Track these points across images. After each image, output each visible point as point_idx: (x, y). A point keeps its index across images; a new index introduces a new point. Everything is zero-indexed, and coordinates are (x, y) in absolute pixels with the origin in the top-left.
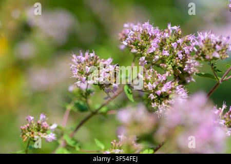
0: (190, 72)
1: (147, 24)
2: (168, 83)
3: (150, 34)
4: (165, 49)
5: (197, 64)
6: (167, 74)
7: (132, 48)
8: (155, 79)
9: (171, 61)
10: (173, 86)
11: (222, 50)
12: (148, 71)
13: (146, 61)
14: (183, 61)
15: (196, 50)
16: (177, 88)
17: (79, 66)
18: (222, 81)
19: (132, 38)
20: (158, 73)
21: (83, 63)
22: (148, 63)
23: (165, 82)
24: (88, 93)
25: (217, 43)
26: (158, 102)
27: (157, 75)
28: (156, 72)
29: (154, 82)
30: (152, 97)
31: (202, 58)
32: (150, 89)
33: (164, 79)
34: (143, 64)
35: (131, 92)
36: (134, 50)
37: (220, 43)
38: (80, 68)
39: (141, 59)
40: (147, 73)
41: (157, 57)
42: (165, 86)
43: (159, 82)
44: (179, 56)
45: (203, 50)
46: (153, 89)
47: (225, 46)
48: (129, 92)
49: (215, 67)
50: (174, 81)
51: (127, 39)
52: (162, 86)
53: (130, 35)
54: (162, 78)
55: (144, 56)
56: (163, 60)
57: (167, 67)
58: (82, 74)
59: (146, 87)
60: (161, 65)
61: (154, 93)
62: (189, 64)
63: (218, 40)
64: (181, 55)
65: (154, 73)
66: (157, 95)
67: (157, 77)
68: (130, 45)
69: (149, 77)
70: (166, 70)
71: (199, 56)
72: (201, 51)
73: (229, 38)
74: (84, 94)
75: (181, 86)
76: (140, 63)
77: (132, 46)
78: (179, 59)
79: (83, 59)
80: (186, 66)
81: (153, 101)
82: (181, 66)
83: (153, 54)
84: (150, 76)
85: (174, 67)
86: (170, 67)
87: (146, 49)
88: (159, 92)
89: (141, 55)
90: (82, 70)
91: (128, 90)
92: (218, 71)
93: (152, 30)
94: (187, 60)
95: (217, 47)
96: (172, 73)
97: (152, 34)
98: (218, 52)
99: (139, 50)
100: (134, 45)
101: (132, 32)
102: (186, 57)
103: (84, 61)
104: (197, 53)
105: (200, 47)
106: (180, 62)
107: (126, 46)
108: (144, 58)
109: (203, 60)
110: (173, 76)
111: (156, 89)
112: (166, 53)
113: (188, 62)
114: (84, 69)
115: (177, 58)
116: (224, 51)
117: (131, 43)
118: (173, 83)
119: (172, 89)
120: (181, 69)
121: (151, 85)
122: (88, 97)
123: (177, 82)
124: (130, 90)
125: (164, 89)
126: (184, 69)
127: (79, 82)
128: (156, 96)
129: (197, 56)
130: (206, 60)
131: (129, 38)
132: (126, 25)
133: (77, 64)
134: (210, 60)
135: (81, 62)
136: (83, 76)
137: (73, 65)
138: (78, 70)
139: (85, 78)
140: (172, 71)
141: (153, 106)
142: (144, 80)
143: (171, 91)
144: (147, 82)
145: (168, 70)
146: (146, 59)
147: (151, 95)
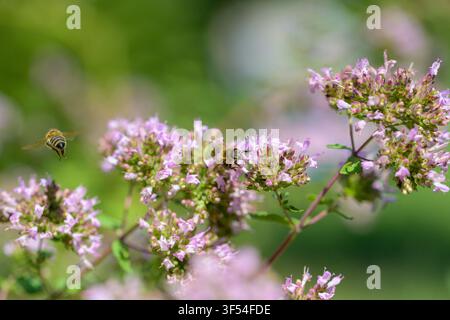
0: (239, 213)
1: (153, 122)
2: (198, 237)
3: (161, 143)
4: (191, 171)
5: (252, 196)
6: (196, 219)
7: (125, 170)
8: (173, 229)
9: (204, 195)
10: (208, 242)
11: (296, 169)
12: (159, 213)
13: (154, 195)
14: (226, 194)
15: (246, 171)
17: (21, 207)
18: (302, 227)
19: (126, 150)
20: (178, 217)
21: (29, 199)
22: (157, 198)
23: (192, 234)
24: (43, 257)
25: (285, 154)
26: (180, 274)
27: (176, 220)
28: (174, 214)
29: (171, 234)
30: (169, 264)
31: (257, 184)
32: (163, 248)
33: (190, 228)
34: (149, 200)
35: (126, 256)
36: (130, 175)
37: (292, 153)
38: (23, 211)
39: (143, 192)
40: (156, 218)
41: (176, 188)
42: (192, 241)
43: (180, 235)
44: (219, 184)
46: (170, 249)
47: (302, 159)
48: (123, 257)
49: (286, 202)
50: (211, 231)
51: (117, 152)
52: (186, 243)
53: (122, 145)
54: (186, 226)
55: (150, 185)
56: (187, 193)
57: (196, 206)
58: (29, 221)
59: (155, 245)
60: (184, 202)
61: (171, 257)
62: (238, 199)
63: (287, 149)
64: (223, 182)
65: (169, 217)
66: (177, 259)
67: (177, 226)
68: (122, 165)
69: (161, 226)
70: (193, 211)
71: (253, 182)
72: (255, 172)
73: (308, 143)
74: (34, 261)
76: (142, 199)
77: (126, 165)
78: (219, 190)
79: (30, 191)
80: (232, 204)
81: (171, 272)
83: (167, 180)
84: (163, 223)
85: (209, 206)
86: (201, 205)
87: (153, 172)
88: (181, 254)
89: (145, 184)
90: (29, 213)
91: (121, 253)
92: (293, 208)
93: (165, 135)
94: (234, 191)
95: (286, 161)
96: (206, 216)
97: (164, 142)
98: (288, 172)
99: (141, 174)
100: (130, 164)
101: (125, 138)
102: (232, 186)
103: (32, 196)
104: (247, 177)
107: (113, 165)
108: (149, 189)
109: (261, 188)
110: (208, 222)
111: (176, 248)
112: (194, 180)
113: (235, 194)
114: (32, 213)
115: (214, 188)
116: (300, 169)
117: (124, 161)
118: (208, 236)
119: (205, 248)
121: (165, 241)
122: (42, 265)
124: (124, 252)
125: (190, 249)
126: (229, 209)
127: (23, 238)
128: (176, 263)
130: (267, 188)
131: (121, 150)
132: (113, 124)
134: (275, 189)
135: (23, 200)
136: (31, 224)
138: (19, 214)
139: (35, 229)
140: (206, 214)
141: (171, 282)
142: (151, 230)
143: (203, 252)
144: (158, 234)
145: (198, 212)
146: (154, 191)
147: (166, 260)
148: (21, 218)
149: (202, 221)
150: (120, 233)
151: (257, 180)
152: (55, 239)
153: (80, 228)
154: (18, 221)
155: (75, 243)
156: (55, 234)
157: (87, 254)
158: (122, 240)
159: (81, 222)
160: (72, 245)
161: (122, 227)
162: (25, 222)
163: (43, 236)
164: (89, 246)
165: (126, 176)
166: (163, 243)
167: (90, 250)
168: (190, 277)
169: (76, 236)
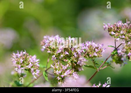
0: (81, 65)
2: (68, 71)
5: (85, 60)
6: (68, 66)
8: (61, 68)
9: (70, 58)
10: (71, 73)
11: (99, 52)
12: (57, 63)
13: (56, 58)
14: (77, 59)
15: (84, 52)
16: (74, 74)
17: (17, 59)
18: (99, 70)
19: (48, 44)
20: (62, 65)
21: (19, 57)
22: (57, 59)
23: (66, 70)
25: (96, 48)
26: (62, 82)
27: (62, 66)
28: (61, 64)
29: (60, 70)
30: (59, 78)
31: (87, 56)
34: (54, 59)
35: (47, 76)
36: (49, 52)
37: (98, 48)
38: (17, 61)
39: (52, 57)
40: (56, 65)
41: (62, 56)
42: (66, 72)
43: (63, 70)
44: (75, 55)
45: (88, 52)
46: (59, 74)
47: (101, 49)
48: (46, 76)
49: (95, 62)
50: (72, 69)
51: (46, 45)
52: (64, 72)
53: (47, 43)
54: (65, 68)
57: (68, 62)
58: (19, 64)
59: (55, 72)
60: (64, 60)
62: (81, 60)
63: (97, 46)
64: (76, 55)
66: (61, 77)
67: (62, 67)
68: (47, 49)
69: (57, 67)
70: (66, 63)
71: (86, 55)
72: (87, 52)
73: (103, 45)
75: (76, 72)
76: (52, 59)
77: (48, 49)
78: (75, 57)
79: (19, 55)
80: (79, 61)
81: (59, 81)
82: (76, 61)
83: (60, 53)
84: (58, 66)
85: (72, 62)
86: (69, 62)
87: (56, 51)
88: (63, 76)
89: (53, 55)
90: (19, 61)
91: (45, 75)
92: (97, 64)
94: (79, 58)
95: (96, 50)
96: (70, 65)
98: (97, 53)
99: (52, 51)
100: (49, 48)
101: (48, 41)
102: (79, 56)
103: (20, 57)
104: (84, 53)
105: (87, 50)
106: (75, 59)
109: (88, 57)
110: (71, 67)
111: (61, 74)
112: (67, 53)
113: (80, 59)
115: (74, 56)
116: (100, 52)
117: (47, 47)
118: (71, 71)
119: (70, 74)
120: (76, 63)
121: (58, 71)
123: (74, 70)
124: (46, 74)
125: (65, 74)
126: (78, 63)
127: (17, 68)
128: (61, 78)
129: (85, 55)
130: (90, 57)
131: (47, 44)
132: (45, 37)
133: (16, 58)
134: (92, 57)
135: (18, 57)
136: (19, 65)
137: (13, 59)
138: (16, 62)
139: (20, 66)
140: (71, 64)
141: (59, 84)
142: (54, 68)
143: (69, 75)
144: (56, 69)
145: (68, 63)
146: (56, 56)
147: (58, 77)
148: (16, 63)
149: (70, 66)
150: (45, 69)
151: (87, 55)
152: (26, 70)
153: (33, 67)
154: (15, 63)
155: (32, 71)
156: (26, 68)
157: (35, 75)
158: (46, 71)
159: (34, 65)
160: (31, 72)
161: (46, 67)
162: (17, 64)
163: (22, 68)
164: (36, 72)
165: (48, 52)
166: (57, 72)
167: (36, 74)
168: (65, 83)
169: (32, 69)
